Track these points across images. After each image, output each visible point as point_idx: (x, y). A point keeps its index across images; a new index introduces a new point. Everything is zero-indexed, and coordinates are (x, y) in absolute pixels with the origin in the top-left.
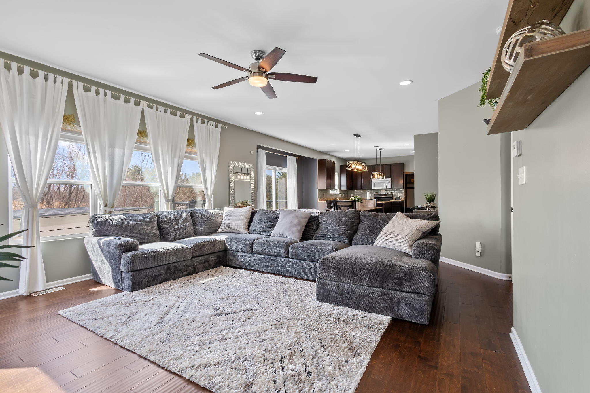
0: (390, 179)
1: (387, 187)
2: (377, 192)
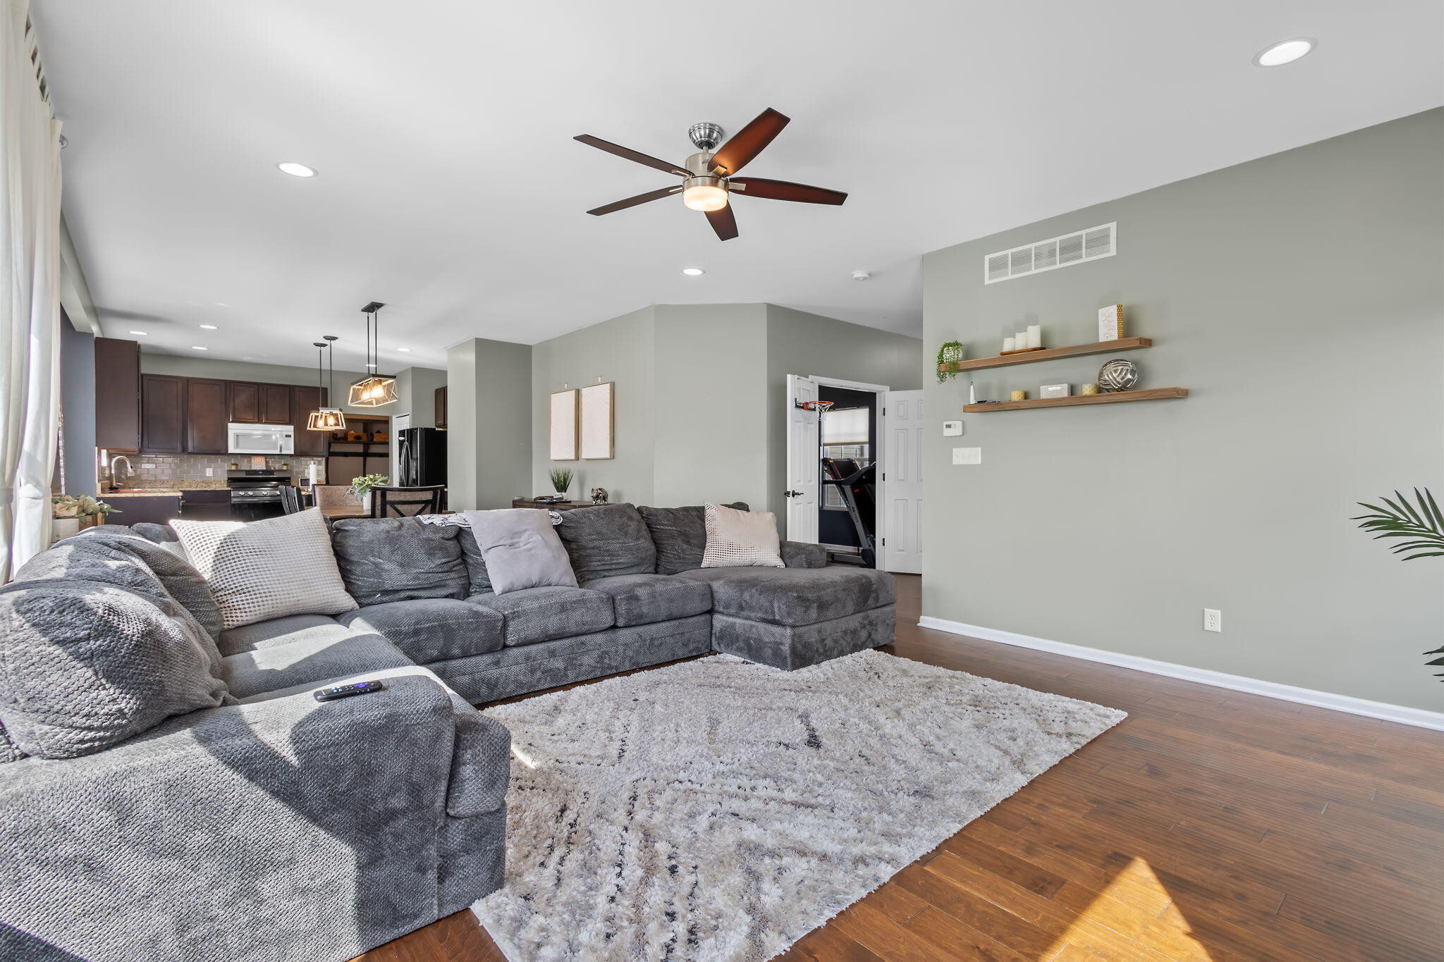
0: (291, 428)
1: (281, 451)
2: (237, 465)
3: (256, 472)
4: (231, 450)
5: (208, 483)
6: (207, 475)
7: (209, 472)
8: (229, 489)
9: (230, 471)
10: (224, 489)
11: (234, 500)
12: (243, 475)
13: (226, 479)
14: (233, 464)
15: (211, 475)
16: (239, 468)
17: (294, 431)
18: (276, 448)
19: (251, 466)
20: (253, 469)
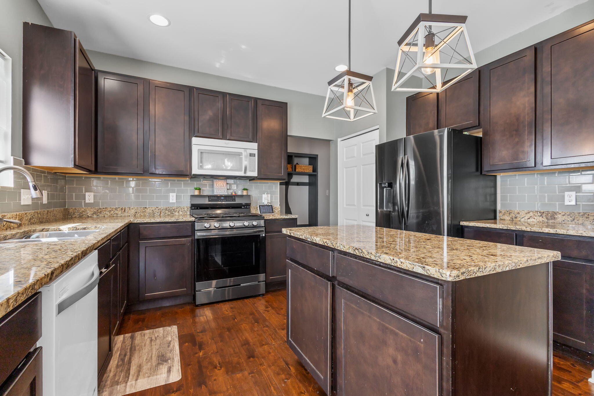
0: (255, 146)
1: (244, 173)
2: (200, 189)
3: (218, 197)
4: (195, 171)
5: (171, 211)
6: (171, 201)
7: (172, 198)
8: (193, 219)
9: (193, 196)
10: (185, 219)
11: (199, 235)
12: (206, 201)
13: (189, 206)
14: (196, 189)
15: (175, 201)
16: (201, 194)
17: (258, 149)
18: (240, 170)
19: (213, 191)
20: (215, 194)
